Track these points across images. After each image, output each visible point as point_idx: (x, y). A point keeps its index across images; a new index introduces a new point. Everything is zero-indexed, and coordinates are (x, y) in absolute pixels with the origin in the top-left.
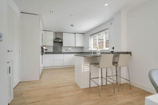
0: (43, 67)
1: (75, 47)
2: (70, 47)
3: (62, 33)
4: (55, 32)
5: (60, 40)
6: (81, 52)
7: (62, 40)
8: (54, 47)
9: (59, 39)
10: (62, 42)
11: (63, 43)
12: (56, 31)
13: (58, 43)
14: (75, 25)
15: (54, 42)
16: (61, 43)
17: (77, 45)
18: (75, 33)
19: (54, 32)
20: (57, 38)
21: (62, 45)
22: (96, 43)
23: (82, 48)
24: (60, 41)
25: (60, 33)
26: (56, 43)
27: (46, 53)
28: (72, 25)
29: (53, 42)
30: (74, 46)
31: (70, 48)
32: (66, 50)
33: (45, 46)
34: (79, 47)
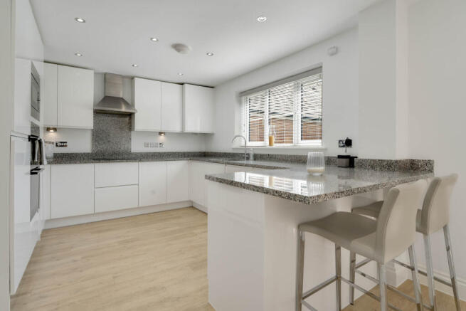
0: (47, 221)
1: (183, 135)
2: (160, 133)
3: (132, 78)
4: (102, 74)
5: (120, 107)
6: (203, 150)
7: (130, 104)
8: (97, 135)
9: (118, 101)
10: (130, 115)
11: (137, 117)
12: (105, 71)
13: (116, 118)
14: (190, 48)
15: (97, 112)
16: (127, 119)
17: (189, 129)
18: (182, 84)
19: (96, 74)
20: (107, 99)
21: (130, 126)
22: (261, 120)
23: (206, 136)
24: (124, 109)
25: (123, 77)
26: (108, 119)
27: (60, 159)
28: (178, 47)
29: (91, 113)
30: (178, 129)
31: (162, 138)
32: (147, 145)
33: (55, 129)
34: (196, 134)
